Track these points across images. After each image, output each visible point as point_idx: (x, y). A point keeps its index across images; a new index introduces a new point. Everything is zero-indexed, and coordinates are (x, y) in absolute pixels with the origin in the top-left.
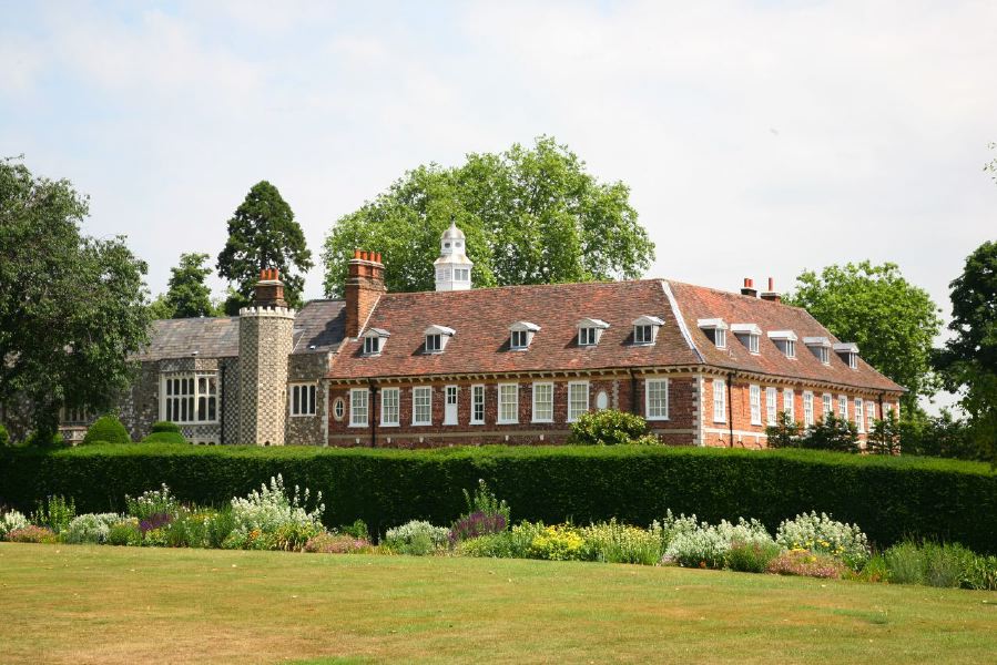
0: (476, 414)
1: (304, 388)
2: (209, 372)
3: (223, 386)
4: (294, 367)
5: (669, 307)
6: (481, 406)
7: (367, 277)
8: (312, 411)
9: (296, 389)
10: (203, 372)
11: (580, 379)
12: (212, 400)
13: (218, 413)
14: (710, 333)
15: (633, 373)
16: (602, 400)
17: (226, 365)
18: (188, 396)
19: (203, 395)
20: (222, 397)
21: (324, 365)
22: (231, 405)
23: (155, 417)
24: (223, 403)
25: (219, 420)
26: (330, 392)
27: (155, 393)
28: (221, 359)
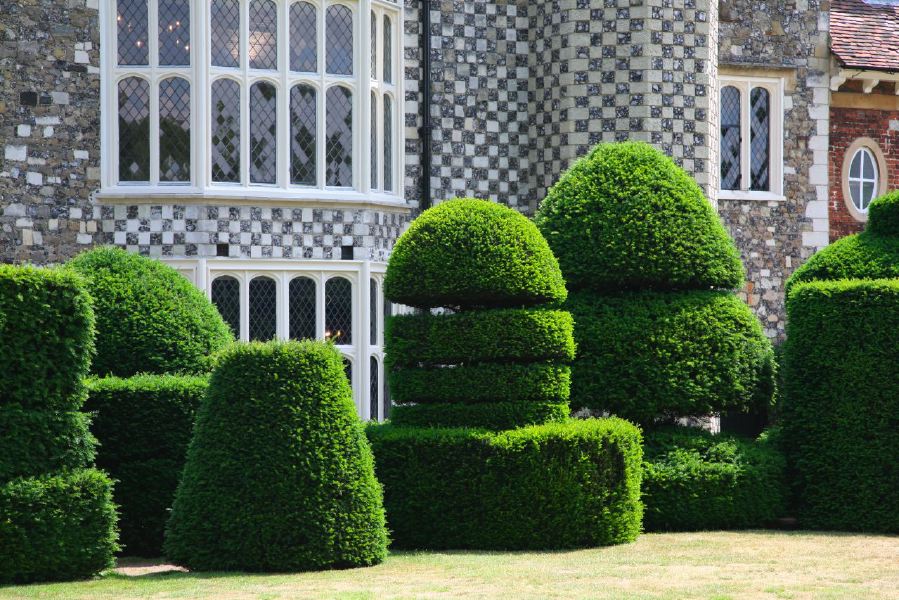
21: (815, 20)
22: (457, 136)
23: (81, 155)
24: (419, 121)
25: (407, 193)
26: (833, 120)
27: (79, 46)
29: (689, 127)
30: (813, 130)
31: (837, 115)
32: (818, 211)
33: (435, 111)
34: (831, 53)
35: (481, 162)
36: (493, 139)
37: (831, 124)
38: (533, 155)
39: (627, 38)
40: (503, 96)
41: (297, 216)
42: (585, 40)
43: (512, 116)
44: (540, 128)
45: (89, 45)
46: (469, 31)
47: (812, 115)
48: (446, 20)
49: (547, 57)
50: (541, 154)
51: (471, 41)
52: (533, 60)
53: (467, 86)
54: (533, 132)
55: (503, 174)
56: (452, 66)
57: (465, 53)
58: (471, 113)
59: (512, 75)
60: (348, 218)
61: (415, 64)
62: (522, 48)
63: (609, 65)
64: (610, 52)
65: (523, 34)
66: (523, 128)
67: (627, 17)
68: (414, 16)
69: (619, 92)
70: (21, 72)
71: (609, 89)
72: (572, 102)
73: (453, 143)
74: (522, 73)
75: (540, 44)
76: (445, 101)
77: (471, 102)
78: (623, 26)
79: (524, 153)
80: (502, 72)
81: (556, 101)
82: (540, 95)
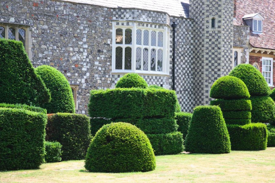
21: (246, 37)
22: (179, 60)
23: (108, 63)
24: (172, 57)
25: (170, 73)
27: (109, 40)
28: (172, 18)
30: (246, 60)
33: (176, 55)
34: (250, 44)
35: (184, 66)
36: (186, 61)
37: (249, 59)
38: (194, 65)
39: (217, 40)
40: (188, 52)
41: (152, 77)
42: (208, 40)
43: (190, 56)
44: (196, 59)
45: (110, 40)
46: (182, 38)
47: (246, 57)
48: (178, 35)
49: (198, 44)
50: (196, 65)
51: (182, 40)
52: (194, 44)
53: (182, 50)
54: (194, 60)
55: (188, 69)
56: (179, 45)
57: (181, 42)
58: (182, 55)
59: (190, 47)
60: (162, 78)
61: (172, 44)
62: (192, 41)
63: (213, 46)
64: (213, 43)
65: (192, 38)
66: (192, 59)
67: (217, 35)
68: (172, 34)
69: (215, 52)
70: (98, 46)
71: (213, 51)
72: (205, 54)
73: (179, 62)
74: (192, 47)
75: (196, 41)
76: (177, 53)
77: (182, 53)
78: (216, 37)
79: (192, 64)
80: (188, 47)
81: (201, 53)
82: (196, 52)
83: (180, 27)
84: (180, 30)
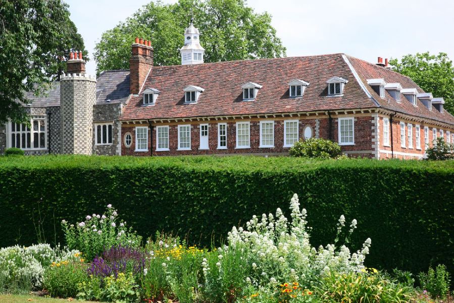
0: (221, 143)
1: (104, 127)
2: (40, 117)
3: (49, 126)
4: (98, 113)
5: (350, 71)
6: (225, 137)
7: (143, 55)
8: (110, 141)
9: (99, 127)
10: (36, 117)
11: (292, 119)
12: (42, 134)
13: (46, 142)
14: (376, 88)
15: (329, 114)
16: (308, 132)
17: (51, 112)
18: (26, 132)
19: (37, 132)
20: (49, 132)
21: (118, 112)
22: (55, 138)
23: (4, 146)
24: (49, 136)
25: (47, 148)
26: (122, 129)
28: (48, 108)
29: (71, 135)
30: (118, 132)
31: (123, 129)
32: (119, 146)
34: (120, 117)
45: (5, 130)
47: (118, 129)
48: (53, 120)
51: (57, 123)
83: (55, 114)
84: (55, 116)
